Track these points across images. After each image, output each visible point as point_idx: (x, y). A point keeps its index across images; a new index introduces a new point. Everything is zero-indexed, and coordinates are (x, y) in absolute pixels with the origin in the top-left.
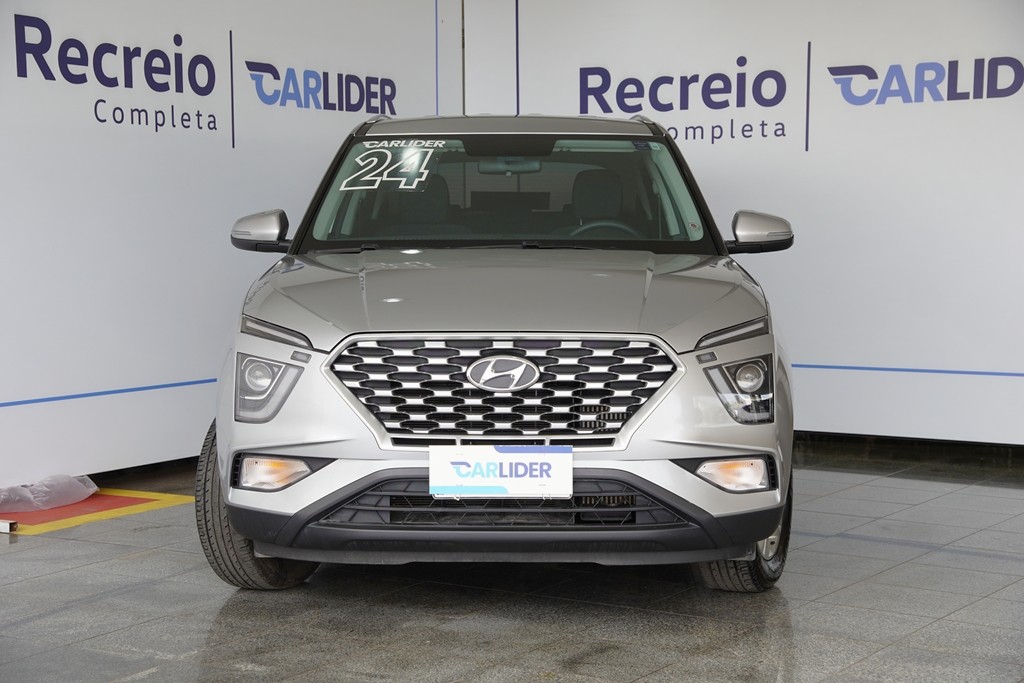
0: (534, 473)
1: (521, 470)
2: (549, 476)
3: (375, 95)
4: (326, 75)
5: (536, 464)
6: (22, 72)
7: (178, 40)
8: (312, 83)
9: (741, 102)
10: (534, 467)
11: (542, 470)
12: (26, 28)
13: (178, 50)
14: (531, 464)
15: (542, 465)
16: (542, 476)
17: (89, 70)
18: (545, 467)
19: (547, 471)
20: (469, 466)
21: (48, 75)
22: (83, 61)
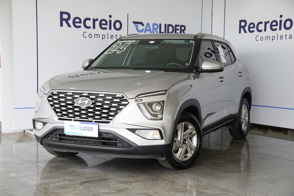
0: (89, 130)
1: (86, 129)
2: (92, 131)
3: (178, 30)
4: (160, 25)
5: (89, 127)
6: (61, 25)
7: (110, 16)
8: (155, 27)
9: (280, 29)
10: (89, 128)
11: (91, 129)
12: (63, 15)
13: (110, 19)
14: (88, 127)
15: (91, 127)
16: (91, 131)
17: (82, 25)
18: (91, 128)
19: (92, 129)
20: (74, 127)
21: (69, 26)
22: (80, 22)
